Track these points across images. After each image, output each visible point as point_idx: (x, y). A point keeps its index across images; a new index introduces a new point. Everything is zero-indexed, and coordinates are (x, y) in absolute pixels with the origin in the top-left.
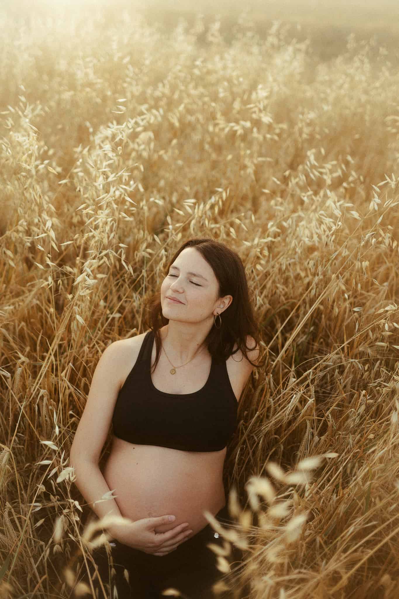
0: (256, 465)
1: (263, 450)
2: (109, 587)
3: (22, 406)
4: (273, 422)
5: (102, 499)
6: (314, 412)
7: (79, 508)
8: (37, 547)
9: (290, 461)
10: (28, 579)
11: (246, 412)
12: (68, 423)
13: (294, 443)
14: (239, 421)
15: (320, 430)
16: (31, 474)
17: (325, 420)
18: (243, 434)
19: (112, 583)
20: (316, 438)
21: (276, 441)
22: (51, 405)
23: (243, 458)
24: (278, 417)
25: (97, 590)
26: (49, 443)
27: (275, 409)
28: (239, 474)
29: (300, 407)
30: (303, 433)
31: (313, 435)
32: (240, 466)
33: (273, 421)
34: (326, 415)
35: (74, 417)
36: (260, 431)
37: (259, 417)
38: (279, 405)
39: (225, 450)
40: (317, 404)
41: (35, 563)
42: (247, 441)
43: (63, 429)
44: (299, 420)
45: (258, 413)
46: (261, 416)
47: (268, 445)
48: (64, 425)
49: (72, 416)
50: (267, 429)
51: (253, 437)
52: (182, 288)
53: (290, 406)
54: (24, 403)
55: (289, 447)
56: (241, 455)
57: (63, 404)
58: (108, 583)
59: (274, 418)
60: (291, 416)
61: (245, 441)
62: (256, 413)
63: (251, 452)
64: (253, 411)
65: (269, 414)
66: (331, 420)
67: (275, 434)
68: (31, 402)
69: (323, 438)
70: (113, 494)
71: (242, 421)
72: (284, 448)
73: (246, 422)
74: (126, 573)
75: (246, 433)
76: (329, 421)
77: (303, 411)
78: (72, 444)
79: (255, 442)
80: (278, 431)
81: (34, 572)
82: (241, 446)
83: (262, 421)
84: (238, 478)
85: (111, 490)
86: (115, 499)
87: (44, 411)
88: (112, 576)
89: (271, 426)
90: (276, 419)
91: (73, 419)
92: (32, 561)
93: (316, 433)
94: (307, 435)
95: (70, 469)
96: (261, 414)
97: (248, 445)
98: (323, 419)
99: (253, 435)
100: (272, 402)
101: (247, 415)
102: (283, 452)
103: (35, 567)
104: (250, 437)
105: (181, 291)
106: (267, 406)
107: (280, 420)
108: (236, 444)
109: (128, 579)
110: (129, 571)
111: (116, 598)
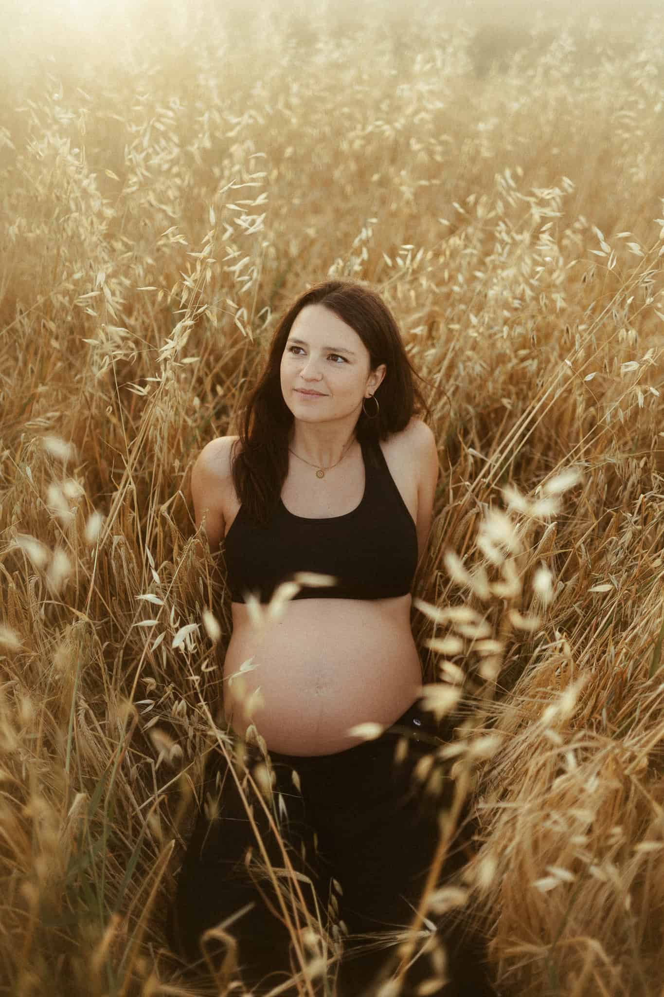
17: (575, 555)
20: (560, 585)
26: (150, 597)
34: (577, 546)
52: (319, 373)
66: (584, 553)
69: (570, 583)
74: (295, 777)
76: (581, 556)
105: (319, 378)
109: (298, 786)
110: (299, 773)
111: (283, 814)
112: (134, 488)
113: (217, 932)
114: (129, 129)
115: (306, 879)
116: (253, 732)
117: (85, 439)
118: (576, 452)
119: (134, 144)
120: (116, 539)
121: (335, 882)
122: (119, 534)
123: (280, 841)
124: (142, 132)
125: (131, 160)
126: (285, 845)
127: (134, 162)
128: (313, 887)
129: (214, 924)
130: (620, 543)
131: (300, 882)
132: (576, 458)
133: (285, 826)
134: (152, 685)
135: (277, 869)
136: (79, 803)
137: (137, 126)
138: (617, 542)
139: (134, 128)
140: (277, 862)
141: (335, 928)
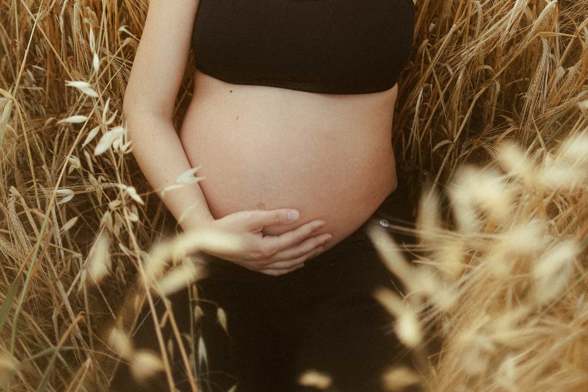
0: (451, 117)
1: (464, 91)
3: (36, 18)
4: (482, 42)
5: (176, 183)
6: (556, 25)
7: (137, 198)
8: (69, 262)
9: (510, 109)
10: (54, 317)
11: (433, 25)
12: (118, 47)
13: (518, 77)
14: (419, 41)
15: (568, 57)
16: (58, 136)
17: (577, 39)
18: (427, 63)
19: (195, 332)
20: (560, 71)
21: (487, 75)
22: (87, 17)
23: (428, 104)
24: (491, 33)
25: (171, 344)
26: (82, 85)
27: (485, 20)
28: (420, 135)
29: (530, 15)
30: (534, 61)
31: (553, 64)
32: (423, 120)
33: (482, 40)
34: (579, 29)
35: (129, 36)
36: (459, 58)
37: (455, 33)
38: (492, 14)
39: (395, 89)
40: (560, 9)
41: (66, 290)
42: (435, 75)
43: (110, 59)
44: (529, 38)
45: (454, 26)
46: (460, 32)
47: (473, 83)
48: (112, 52)
49: (124, 36)
50: (471, 55)
51: (445, 67)
53: (513, 14)
54: (38, 15)
55: (510, 84)
56: (425, 99)
57: (109, 15)
58: (188, 332)
59: (482, 36)
60: (513, 31)
61: (431, 75)
62: (450, 27)
63: (442, 94)
64: (444, 22)
65: (473, 28)
67: (485, 63)
68: (52, 13)
69: (572, 70)
70: (195, 175)
71: (426, 41)
72: (501, 88)
73: (432, 41)
74: (221, 315)
75: (433, 62)
76: (584, 40)
77: (536, 23)
78: (126, 83)
79: (449, 79)
80: (490, 59)
81: (64, 306)
82: (426, 85)
83: (460, 40)
84: (420, 141)
85: (192, 167)
86: (199, 183)
87: (76, 27)
88: (196, 320)
89: (478, 51)
90: (487, 37)
91: (128, 40)
92: (61, 286)
93: (559, 62)
94: (543, 65)
95: (119, 130)
96: (460, 29)
97: (438, 83)
98: (574, 36)
99: (446, 64)
100: (480, 6)
101: (435, 30)
102: (500, 94)
103: (65, 296)
104: (440, 70)
106: (470, 13)
107: (493, 39)
108: (416, 81)
109: (224, 325)
111: (203, 361)
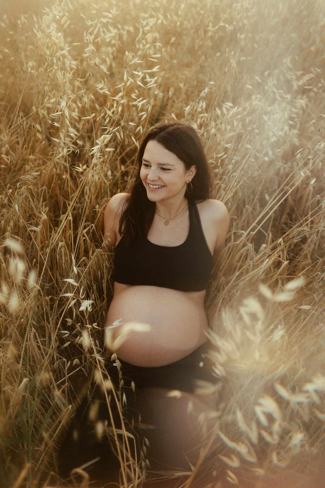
2: (119, 393)
5: (112, 326)
19: (122, 391)
26: (71, 281)
58: (119, 390)
70: (121, 322)
74: (133, 384)
88: (122, 386)
109: (134, 389)
110: (135, 383)
111: (125, 403)
112: (72, 219)
113: (79, 470)
114: (87, 23)
115: (131, 436)
116: (115, 356)
117: (53, 185)
118: (306, 220)
119: (89, 31)
120: (60, 244)
121: (146, 440)
122: (62, 241)
123: (122, 417)
124: (94, 25)
125: (87, 40)
126: (124, 420)
127: (89, 41)
128: (135, 441)
129: (78, 466)
130: (322, 276)
131: (128, 437)
132: (305, 224)
133: (125, 410)
134: (70, 323)
135: (117, 430)
136: (25, 383)
137: (92, 21)
138: (320, 276)
139: (90, 23)
140: (119, 426)
141: (143, 463)
